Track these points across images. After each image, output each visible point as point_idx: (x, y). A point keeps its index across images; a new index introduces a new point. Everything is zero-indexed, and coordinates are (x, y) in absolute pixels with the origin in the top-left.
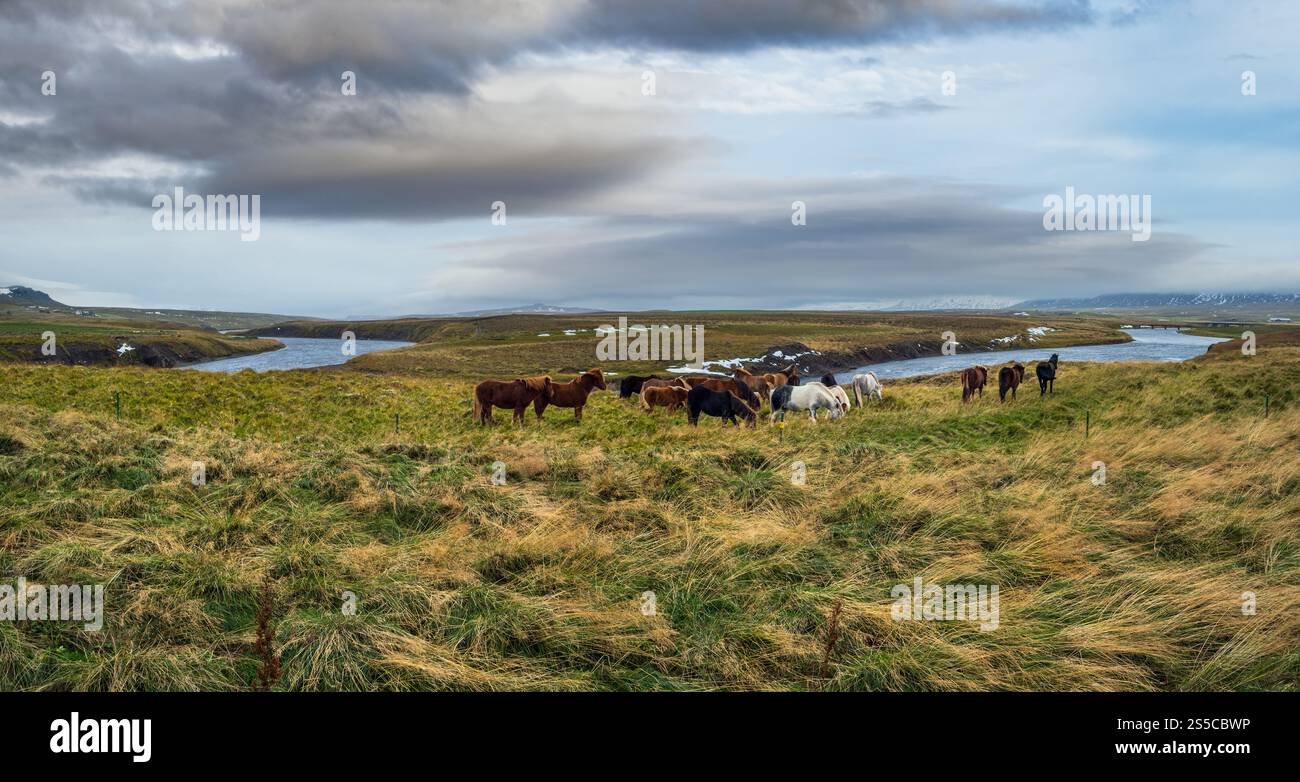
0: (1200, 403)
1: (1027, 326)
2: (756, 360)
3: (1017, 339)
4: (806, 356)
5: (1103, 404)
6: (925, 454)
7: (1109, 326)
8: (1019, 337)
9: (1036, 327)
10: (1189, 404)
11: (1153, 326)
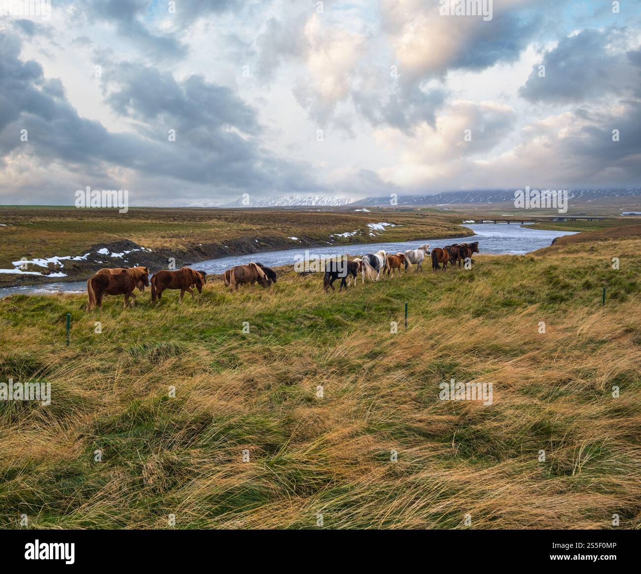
0: (533, 293)
1: (367, 222)
2: (78, 258)
3: (357, 234)
4: (135, 253)
5: (430, 295)
6: (231, 349)
7: (452, 222)
8: (358, 233)
9: (376, 222)
10: (521, 295)
11: (496, 221)
